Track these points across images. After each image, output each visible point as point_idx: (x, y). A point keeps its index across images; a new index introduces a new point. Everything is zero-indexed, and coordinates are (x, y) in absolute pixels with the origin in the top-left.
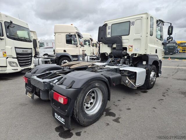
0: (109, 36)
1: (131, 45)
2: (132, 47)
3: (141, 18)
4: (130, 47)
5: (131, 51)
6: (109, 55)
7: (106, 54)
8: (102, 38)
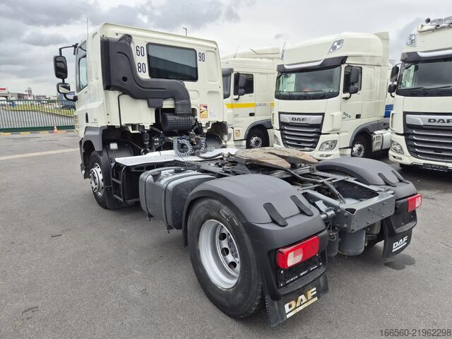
0: (144, 76)
1: (205, 104)
2: (206, 107)
3: (214, 50)
5: (206, 116)
6: (148, 131)
7: (130, 128)
8: (125, 79)
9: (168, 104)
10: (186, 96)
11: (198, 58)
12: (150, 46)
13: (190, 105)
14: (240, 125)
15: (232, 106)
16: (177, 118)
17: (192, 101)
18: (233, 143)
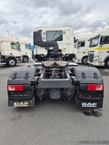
0: (45, 40)
3: (70, 30)
4: (64, 49)
5: (65, 52)
6: (46, 56)
7: (41, 55)
8: (38, 42)
9: (51, 48)
10: (57, 45)
11: (63, 33)
12: (47, 32)
13: (58, 48)
14: (102, 56)
15: (99, 49)
16: (53, 52)
17: (59, 47)
18: (98, 63)
